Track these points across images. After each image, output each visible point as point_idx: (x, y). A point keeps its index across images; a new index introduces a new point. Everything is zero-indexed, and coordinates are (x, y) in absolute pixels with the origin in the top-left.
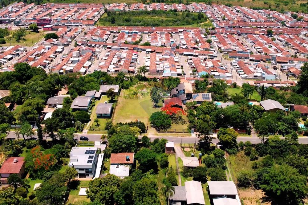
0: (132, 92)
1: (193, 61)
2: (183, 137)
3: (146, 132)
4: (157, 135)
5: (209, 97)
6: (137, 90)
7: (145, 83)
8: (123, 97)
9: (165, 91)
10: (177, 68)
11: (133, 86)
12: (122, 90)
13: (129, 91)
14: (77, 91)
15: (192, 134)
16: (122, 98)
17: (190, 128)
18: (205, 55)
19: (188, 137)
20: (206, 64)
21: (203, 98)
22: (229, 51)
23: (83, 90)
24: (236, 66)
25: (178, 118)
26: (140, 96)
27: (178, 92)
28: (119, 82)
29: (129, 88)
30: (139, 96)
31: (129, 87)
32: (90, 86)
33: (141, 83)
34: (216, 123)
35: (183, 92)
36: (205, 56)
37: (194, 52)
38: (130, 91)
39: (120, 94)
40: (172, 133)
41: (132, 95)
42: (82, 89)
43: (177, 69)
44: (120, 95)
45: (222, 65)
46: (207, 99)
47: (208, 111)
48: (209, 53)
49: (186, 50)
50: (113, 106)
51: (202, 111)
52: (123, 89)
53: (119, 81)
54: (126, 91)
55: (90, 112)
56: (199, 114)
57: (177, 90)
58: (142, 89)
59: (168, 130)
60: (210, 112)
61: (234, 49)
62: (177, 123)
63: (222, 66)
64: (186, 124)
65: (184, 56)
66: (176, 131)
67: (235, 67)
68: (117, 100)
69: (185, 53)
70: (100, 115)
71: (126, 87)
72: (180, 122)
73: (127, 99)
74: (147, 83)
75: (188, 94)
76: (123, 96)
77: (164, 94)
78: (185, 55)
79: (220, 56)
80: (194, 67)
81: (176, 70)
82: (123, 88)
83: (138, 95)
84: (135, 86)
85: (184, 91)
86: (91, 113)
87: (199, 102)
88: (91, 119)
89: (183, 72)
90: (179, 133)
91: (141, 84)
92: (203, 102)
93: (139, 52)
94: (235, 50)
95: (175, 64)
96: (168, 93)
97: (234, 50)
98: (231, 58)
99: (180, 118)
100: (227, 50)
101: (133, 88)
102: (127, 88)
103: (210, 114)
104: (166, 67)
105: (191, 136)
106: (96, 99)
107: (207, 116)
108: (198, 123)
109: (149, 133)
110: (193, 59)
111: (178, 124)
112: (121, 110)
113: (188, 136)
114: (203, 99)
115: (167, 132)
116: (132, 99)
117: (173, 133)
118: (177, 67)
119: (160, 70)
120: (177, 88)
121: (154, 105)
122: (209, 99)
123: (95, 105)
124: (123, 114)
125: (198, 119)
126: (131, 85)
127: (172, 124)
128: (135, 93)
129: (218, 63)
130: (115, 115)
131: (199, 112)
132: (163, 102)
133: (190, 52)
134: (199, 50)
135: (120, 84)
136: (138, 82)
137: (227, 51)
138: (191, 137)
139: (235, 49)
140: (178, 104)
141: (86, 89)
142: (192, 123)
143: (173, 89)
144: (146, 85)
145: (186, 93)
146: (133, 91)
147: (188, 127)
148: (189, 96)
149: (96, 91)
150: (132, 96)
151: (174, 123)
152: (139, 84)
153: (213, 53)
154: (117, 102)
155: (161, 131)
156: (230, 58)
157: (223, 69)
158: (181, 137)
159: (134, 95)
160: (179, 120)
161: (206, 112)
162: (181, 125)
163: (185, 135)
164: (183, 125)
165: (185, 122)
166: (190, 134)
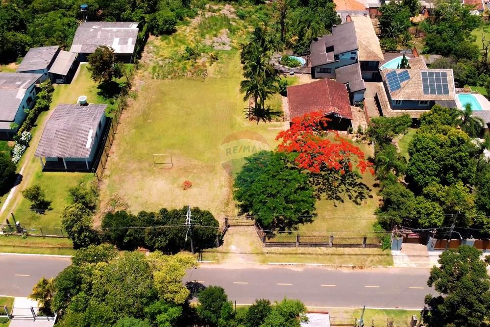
0: (182, 48)
2: (362, 268)
3: (221, 243)
4: (260, 257)
6: (198, 38)
7: (227, 6)
8: (150, 70)
9: (289, 46)
11: (187, 24)
12: (152, 38)
13: (173, 43)
15: (394, 252)
16: (146, 73)
17: (385, 227)
19: (380, 269)
23: (15, 43)
26: (207, 64)
27: (332, 54)
28: (139, 13)
29: (175, 31)
30: (204, 65)
31: (177, 27)
32: (46, 25)
33: (215, 7)
35: (353, 58)
38: (176, 46)
39: (140, 57)
40: (317, 250)
41: (179, 61)
42: (12, 39)
44: (141, 61)
46: (440, 93)
50: (111, 111)
51: (433, 157)
52: (153, 34)
53: (141, 8)
54: (163, 43)
55: (22, 143)
57: (330, 49)
58: (216, 36)
59: (304, 231)
62: (334, 196)
64: (369, 200)
66: (335, 242)
68: (129, 85)
71: (165, 28)
72: (348, 190)
73: (164, 77)
74: (233, 10)
75: (369, 62)
76: (152, 64)
77: (286, 61)
82: (155, 32)
83: (200, 61)
84: (195, 21)
85: (353, 55)
86: (25, 144)
88: (21, 173)
90: (347, 250)
91: (214, 11)
101: (187, 32)
102: (168, 31)
105: (390, 263)
106: (58, 81)
109: (233, 248)
111: (338, 198)
112: (137, 127)
113: (380, 262)
115: (303, 245)
116: (179, 77)
117: (324, 249)
120: (330, 40)
121: (254, 106)
123: (51, 105)
124: (143, 147)
126: (181, 19)
127: (319, 198)
128: (192, 54)
130: (114, 154)
131: (424, 162)
132: (284, 94)
135: (143, 18)
136: (205, 4)
138: (390, 270)
140: (336, 110)
141: (27, 38)
143: (316, 40)
144: (231, 16)
145: (360, 59)
146: (184, 44)
148: (368, 66)
149: (57, 47)
150: (181, 65)
151: (324, 195)
152: (208, 14)
154: (126, 93)
155: (278, 237)
158: (354, 267)
159: (189, 59)
160: (343, 181)
161: (452, 165)
162: (349, 204)
163: (370, 259)
164: (357, 203)
165: (365, 191)
166: (388, 255)
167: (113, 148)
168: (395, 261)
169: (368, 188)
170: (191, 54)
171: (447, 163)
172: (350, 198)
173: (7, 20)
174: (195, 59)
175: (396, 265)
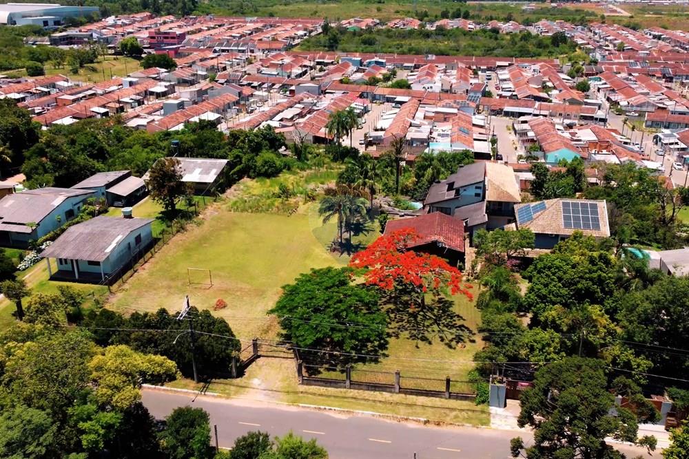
0: (276, 189)
1: (531, 127)
2: (438, 424)
3: (241, 374)
4: (291, 397)
5: (596, 220)
8: (230, 204)
9: (405, 191)
10: (475, 140)
11: (294, 174)
12: (245, 180)
13: (267, 184)
14: (60, 168)
15: (494, 410)
16: (223, 206)
17: (484, 372)
18: (568, 117)
19: (468, 429)
20: (573, 134)
21: (566, 218)
22: (644, 109)
24: (677, 143)
25: (431, 309)
26: (300, 203)
27: (453, 191)
28: (236, 152)
30: (297, 203)
31: (279, 174)
34: (650, 363)
35: (477, 195)
36: (570, 119)
37: (536, 106)
38: (270, 186)
40: (378, 395)
41: (268, 198)
43: (475, 142)
44: (223, 196)
45: (628, 141)
46: (587, 226)
47: (600, 281)
48: (581, 110)
49: (512, 101)
51: (560, 279)
52: (248, 176)
54: (257, 185)
56: (543, 298)
59: (362, 371)
60: (611, 293)
61: (661, 105)
62: (419, 335)
63: (626, 143)
64: (468, 345)
65: (505, 118)
66: (406, 383)
67: (672, 146)
68: (197, 213)
69: (507, 109)
70: (68, 267)
72: (441, 331)
73: (243, 210)
75: (500, 203)
76: (235, 199)
77: (399, 204)
78: (507, 114)
79: (615, 122)
80: (532, 141)
81: (472, 143)
82: (252, 175)
83: (292, 200)
84: (306, 173)
85: (479, 191)
87: (544, 240)
89: (494, 150)
90: (421, 400)
91: (331, 169)
92: (564, 238)
93: (376, 103)
94: (665, 108)
95: (471, 130)
96: (416, 200)
97: (659, 108)
98: (651, 126)
99: (445, 306)
100: (637, 106)
101: (290, 178)
102: (267, 175)
103: (609, 303)
104: (439, 135)
105: (486, 423)
106: (116, 204)
107: (595, 311)
108: (532, 349)
109: (256, 382)
110: (531, 121)
111: (424, 339)
112: (187, 250)
113: (469, 420)
114: (567, 225)
115: (355, 385)
116: (262, 211)
117: (386, 395)
118: (475, 136)
119: (417, 140)
120: (452, 178)
121: (341, 240)
122: (597, 227)
124: (183, 267)
125: (535, 323)
126: (289, 169)
127: (397, 336)
128: (286, 193)
129: (614, 134)
130: (145, 271)
131: (546, 285)
133: (523, 106)
134: (551, 101)
135: (235, 157)
136: (324, 163)
137: (639, 109)
138: (484, 432)
139: (664, 106)
140: (442, 239)
141: (100, 166)
142: (497, 344)
143: (438, 182)
145: (488, 198)
146: (281, 185)
147: (474, 365)
148: (502, 211)
149: (127, 172)
150: (269, 201)
151: (406, 334)
152: (323, 170)
153: (593, 111)
154: (189, 219)
155: (325, 375)
156: (647, 126)
157: (632, 151)
158: (426, 422)
159: (280, 197)
160: (437, 321)
161: (587, 289)
162: (439, 347)
163: (454, 413)
164: (450, 347)
165: (466, 333)
166: (483, 412)
167: (147, 265)
168: (492, 420)
169: (470, 332)
170: (284, 192)
171: (579, 286)
172: (442, 340)
173: (84, 145)
174: (287, 197)
175: (493, 426)
